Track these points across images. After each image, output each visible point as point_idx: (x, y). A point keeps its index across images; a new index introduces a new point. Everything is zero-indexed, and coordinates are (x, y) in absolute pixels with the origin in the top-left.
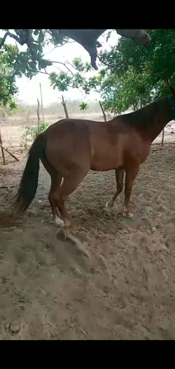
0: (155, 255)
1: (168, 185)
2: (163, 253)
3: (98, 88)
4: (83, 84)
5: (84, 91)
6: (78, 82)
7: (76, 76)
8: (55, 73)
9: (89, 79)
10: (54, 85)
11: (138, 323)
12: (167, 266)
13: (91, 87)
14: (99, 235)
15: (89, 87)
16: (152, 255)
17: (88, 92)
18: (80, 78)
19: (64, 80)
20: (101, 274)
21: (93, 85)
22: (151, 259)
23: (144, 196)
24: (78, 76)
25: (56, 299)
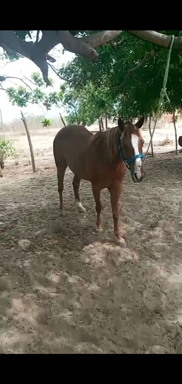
0: (121, 267)
1: (132, 196)
2: (128, 264)
3: (60, 103)
4: (44, 99)
5: (45, 107)
6: (37, 97)
7: (35, 91)
8: (13, 88)
9: (50, 95)
10: (12, 100)
11: (104, 337)
12: (132, 276)
13: (53, 102)
14: (64, 253)
15: (50, 102)
16: (117, 267)
17: (49, 108)
18: (40, 93)
19: (23, 96)
20: (66, 292)
21: (54, 100)
22: (117, 271)
23: (109, 209)
24: (38, 91)
25: (19, 324)
